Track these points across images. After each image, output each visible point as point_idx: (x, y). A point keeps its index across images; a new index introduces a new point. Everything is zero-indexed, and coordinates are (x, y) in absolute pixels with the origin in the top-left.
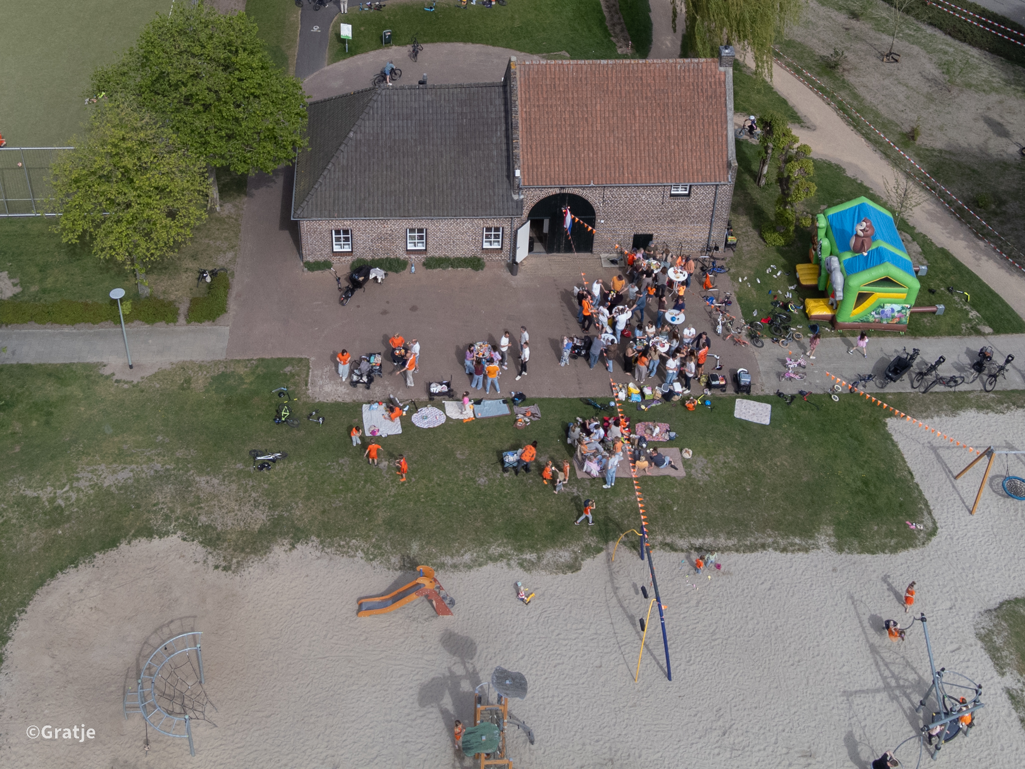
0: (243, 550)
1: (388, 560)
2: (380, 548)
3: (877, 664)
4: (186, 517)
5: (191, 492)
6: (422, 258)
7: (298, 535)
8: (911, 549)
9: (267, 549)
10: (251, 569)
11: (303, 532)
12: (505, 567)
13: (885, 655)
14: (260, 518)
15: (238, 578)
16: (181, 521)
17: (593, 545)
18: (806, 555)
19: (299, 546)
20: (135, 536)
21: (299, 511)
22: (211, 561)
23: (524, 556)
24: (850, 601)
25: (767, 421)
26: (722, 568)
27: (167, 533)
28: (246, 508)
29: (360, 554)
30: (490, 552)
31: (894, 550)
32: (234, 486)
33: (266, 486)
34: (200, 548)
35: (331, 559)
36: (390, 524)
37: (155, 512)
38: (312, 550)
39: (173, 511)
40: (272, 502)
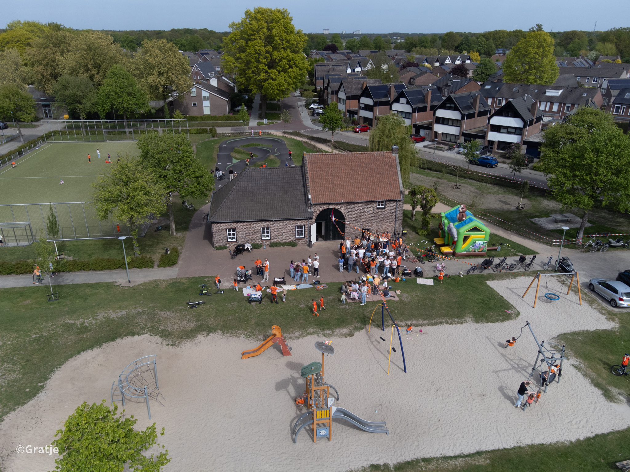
0: (182, 338)
1: (257, 337)
2: (253, 333)
3: (506, 360)
4: (153, 327)
5: (156, 317)
6: (268, 243)
7: (210, 330)
8: (510, 320)
9: (195, 337)
10: (185, 345)
11: (213, 329)
12: (317, 337)
13: (510, 357)
14: (192, 325)
15: (179, 348)
16: (150, 329)
17: (359, 326)
18: (462, 325)
19: (211, 334)
20: (125, 336)
21: (211, 322)
22: (165, 342)
23: (325, 332)
24: (487, 339)
25: (433, 284)
26: (423, 332)
27: (142, 334)
28: (184, 322)
29: (243, 336)
30: (308, 331)
31: (502, 321)
32: (178, 315)
33: (194, 314)
34: (159, 338)
35: (228, 339)
36: (257, 324)
37: (136, 326)
38: (218, 336)
39: (146, 325)
40: (197, 319)
